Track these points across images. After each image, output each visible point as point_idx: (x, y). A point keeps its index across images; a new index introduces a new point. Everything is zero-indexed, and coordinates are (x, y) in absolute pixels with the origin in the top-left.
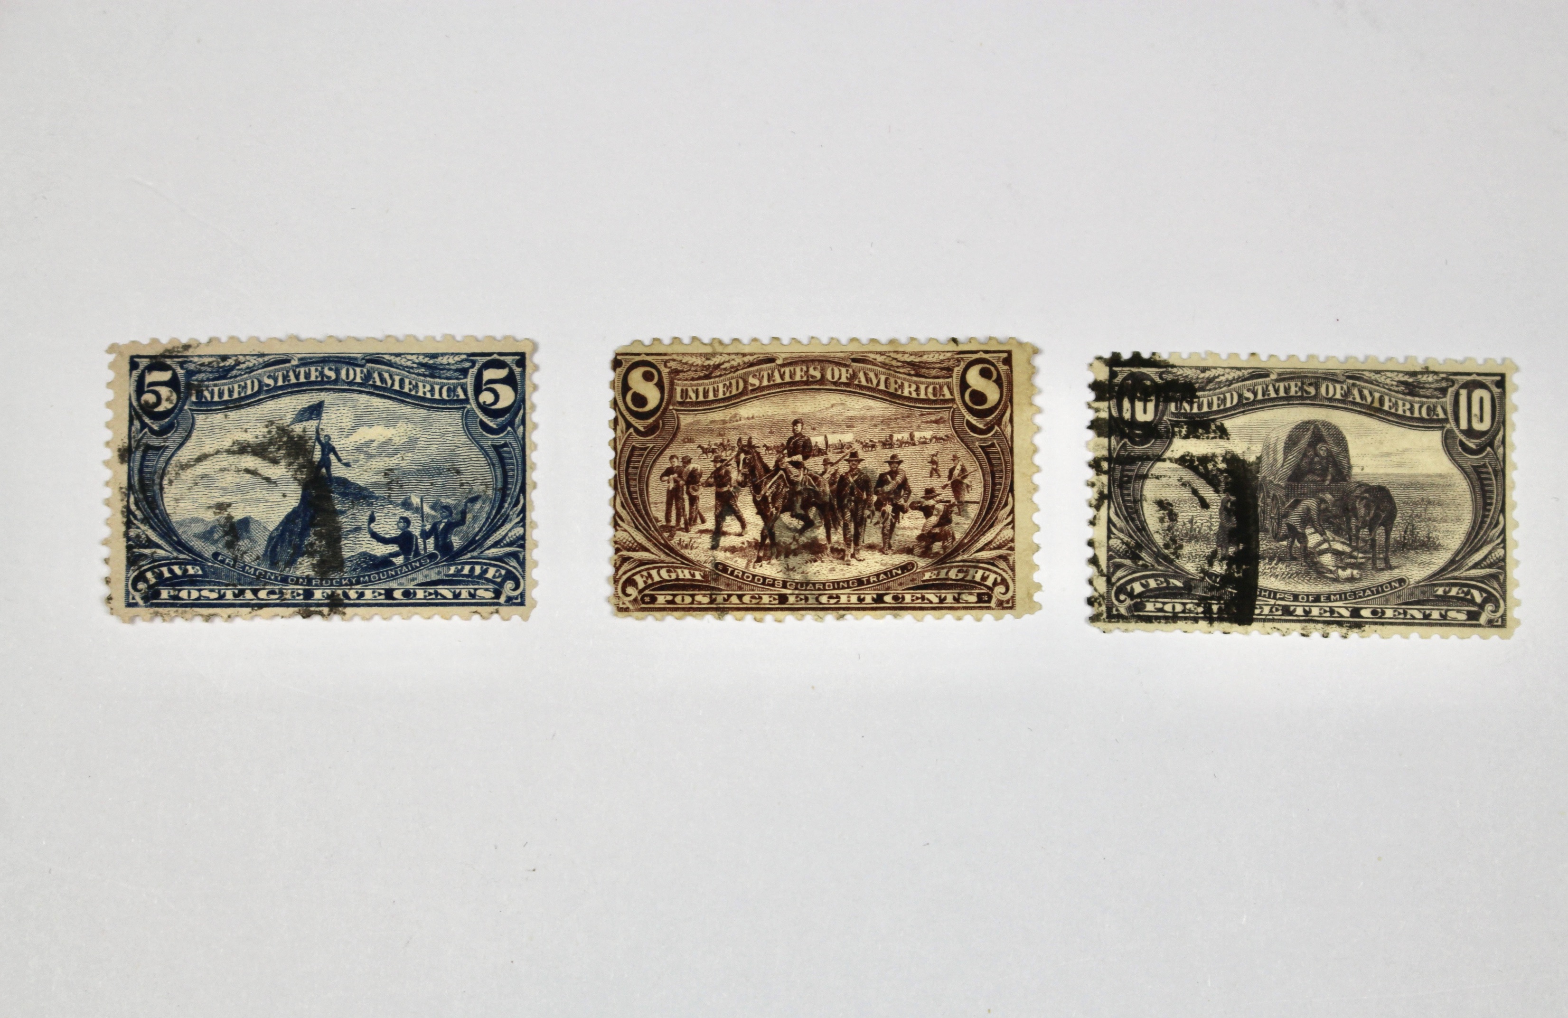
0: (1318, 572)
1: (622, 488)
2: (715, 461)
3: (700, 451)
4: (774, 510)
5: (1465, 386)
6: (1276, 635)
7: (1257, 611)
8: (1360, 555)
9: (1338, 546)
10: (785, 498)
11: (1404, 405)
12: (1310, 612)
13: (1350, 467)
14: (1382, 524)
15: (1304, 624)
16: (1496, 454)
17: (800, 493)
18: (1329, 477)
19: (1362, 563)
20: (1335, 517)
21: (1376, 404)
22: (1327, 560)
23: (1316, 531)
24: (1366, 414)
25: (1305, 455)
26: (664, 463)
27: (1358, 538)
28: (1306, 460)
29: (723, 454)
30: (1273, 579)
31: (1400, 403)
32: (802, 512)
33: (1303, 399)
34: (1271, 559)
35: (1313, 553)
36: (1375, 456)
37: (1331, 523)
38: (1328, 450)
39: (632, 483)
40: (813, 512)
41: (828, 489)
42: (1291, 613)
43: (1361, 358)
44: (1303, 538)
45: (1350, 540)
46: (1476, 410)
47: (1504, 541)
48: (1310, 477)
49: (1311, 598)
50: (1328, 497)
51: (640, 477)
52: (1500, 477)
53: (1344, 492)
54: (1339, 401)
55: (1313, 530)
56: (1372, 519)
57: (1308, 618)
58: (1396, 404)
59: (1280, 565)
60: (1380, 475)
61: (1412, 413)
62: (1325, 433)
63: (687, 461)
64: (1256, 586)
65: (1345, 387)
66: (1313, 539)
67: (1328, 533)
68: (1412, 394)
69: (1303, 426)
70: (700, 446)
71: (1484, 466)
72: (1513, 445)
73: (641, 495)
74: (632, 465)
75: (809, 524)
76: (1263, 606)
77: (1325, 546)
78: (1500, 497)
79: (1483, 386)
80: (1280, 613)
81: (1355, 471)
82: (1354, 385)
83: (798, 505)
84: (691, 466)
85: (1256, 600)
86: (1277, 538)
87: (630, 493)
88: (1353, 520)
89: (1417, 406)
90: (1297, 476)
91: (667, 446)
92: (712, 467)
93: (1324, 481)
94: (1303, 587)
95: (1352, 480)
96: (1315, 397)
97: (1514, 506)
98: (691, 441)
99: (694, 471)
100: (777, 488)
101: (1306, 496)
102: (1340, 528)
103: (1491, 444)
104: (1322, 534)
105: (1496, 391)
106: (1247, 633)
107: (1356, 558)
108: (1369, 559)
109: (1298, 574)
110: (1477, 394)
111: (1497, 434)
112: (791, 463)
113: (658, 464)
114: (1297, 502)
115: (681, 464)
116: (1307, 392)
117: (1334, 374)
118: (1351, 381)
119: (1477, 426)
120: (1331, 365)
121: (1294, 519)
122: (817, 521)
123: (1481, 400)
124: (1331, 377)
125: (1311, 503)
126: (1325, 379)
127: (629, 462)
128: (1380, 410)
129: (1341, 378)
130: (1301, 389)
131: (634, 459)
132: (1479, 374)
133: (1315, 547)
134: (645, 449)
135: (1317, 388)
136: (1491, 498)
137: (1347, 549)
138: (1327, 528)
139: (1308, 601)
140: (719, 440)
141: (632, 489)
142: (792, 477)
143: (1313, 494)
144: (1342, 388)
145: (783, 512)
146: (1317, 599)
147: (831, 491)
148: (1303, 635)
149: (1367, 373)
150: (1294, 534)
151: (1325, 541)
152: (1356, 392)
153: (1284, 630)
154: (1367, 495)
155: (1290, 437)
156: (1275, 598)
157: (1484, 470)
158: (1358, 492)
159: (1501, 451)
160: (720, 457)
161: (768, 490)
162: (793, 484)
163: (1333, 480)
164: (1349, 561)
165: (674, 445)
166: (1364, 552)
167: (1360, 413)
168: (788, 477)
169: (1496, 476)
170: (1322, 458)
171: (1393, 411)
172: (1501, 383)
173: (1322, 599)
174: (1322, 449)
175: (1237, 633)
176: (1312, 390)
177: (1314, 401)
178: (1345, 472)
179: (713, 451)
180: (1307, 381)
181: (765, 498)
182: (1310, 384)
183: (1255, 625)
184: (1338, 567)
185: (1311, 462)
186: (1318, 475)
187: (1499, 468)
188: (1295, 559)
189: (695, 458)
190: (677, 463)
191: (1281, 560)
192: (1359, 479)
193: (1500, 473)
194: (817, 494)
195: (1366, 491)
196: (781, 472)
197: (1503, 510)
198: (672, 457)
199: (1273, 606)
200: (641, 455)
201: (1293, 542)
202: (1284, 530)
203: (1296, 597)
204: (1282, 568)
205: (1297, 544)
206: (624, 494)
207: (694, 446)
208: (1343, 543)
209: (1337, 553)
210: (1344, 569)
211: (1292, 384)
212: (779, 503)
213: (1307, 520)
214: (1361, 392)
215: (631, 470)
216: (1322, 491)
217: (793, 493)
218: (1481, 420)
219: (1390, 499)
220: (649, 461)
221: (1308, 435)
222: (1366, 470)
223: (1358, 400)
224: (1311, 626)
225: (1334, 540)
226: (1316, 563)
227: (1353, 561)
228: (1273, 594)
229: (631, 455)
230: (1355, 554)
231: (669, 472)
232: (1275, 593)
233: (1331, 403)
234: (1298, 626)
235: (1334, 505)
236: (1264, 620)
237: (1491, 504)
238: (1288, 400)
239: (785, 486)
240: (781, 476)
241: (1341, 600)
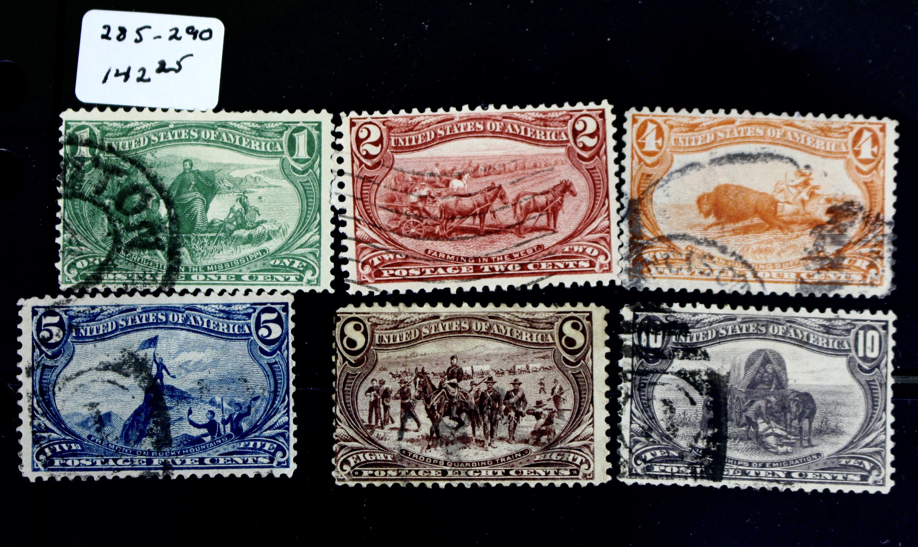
0: (765, 448)
2: (401, 383)
3: (391, 376)
4: (438, 415)
9: (779, 431)
10: (445, 407)
14: (807, 418)
17: (455, 403)
18: (774, 386)
22: (771, 440)
23: (764, 421)
25: (758, 372)
28: (759, 375)
29: (406, 378)
32: (457, 416)
35: (762, 436)
38: (773, 369)
40: (464, 416)
41: (473, 401)
44: (756, 426)
48: (761, 386)
50: (773, 399)
55: (762, 421)
56: (800, 414)
66: (762, 426)
67: (772, 422)
70: (391, 373)
75: (461, 424)
77: (770, 431)
83: (454, 412)
84: (385, 386)
87: (346, 403)
88: (788, 415)
90: (752, 385)
91: (370, 373)
92: (398, 387)
93: (770, 388)
98: (385, 369)
99: (387, 389)
100: (441, 400)
104: (768, 423)
107: (789, 439)
112: (450, 384)
114: (752, 402)
115: (379, 385)
121: (750, 413)
122: (467, 422)
125: (762, 403)
127: (345, 383)
131: (348, 381)
133: (763, 432)
134: (355, 375)
137: (784, 433)
138: (772, 419)
140: (403, 369)
141: (347, 401)
142: (450, 393)
145: (444, 416)
147: (476, 403)
150: (750, 423)
151: (770, 428)
154: (797, 398)
158: (792, 396)
160: (403, 380)
161: (435, 402)
162: (451, 397)
163: (776, 388)
164: (785, 441)
165: (374, 372)
168: (448, 393)
170: (770, 374)
174: (769, 368)
179: (399, 376)
181: (433, 407)
184: (778, 445)
185: (762, 377)
186: (766, 385)
189: (387, 381)
190: (376, 384)
194: (466, 404)
195: (797, 396)
196: (443, 390)
198: (373, 380)
200: (353, 379)
207: (387, 373)
208: (782, 429)
209: (777, 436)
210: (782, 446)
212: (442, 410)
213: (758, 414)
217: (451, 404)
219: (812, 401)
220: (358, 383)
225: (776, 427)
227: (788, 441)
230: (789, 436)
231: (371, 390)
235: (776, 404)
239: (446, 399)
240: (443, 392)
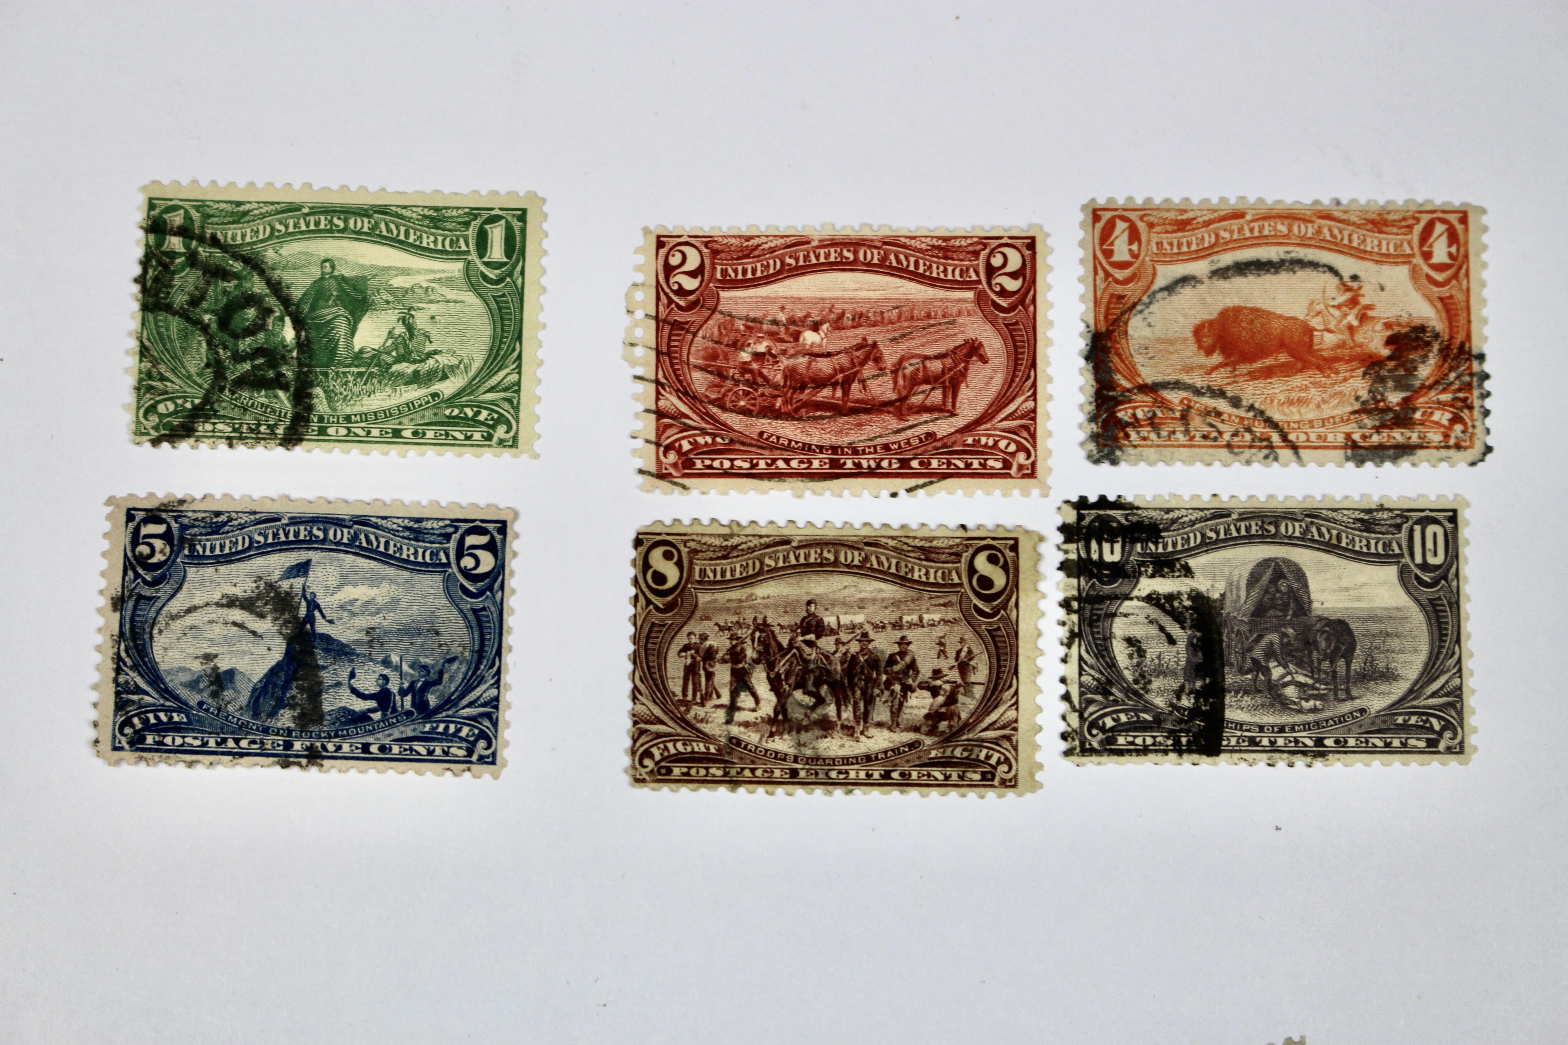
0: (1282, 704)
1: (641, 663)
2: (731, 639)
3: (717, 628)
4: (787, 687)
5: (1417, 522)
6: (1243, 765)
7: (1225, 743)
8: (1323, 687)
9: (1301, 679)
10: (797, 675)
11: (1361, 541)
12: (1276, 742)
13: (1310, 602)
14: (1342, 657)
15: (1270, 755)
16: (1450, 586)
17: (813, 670)
18: (1291, 612)
19: (1324, 695)
20: (1297, 650)
21: (1334, 541)
22: (1291, 692)
23: (1280, 665)
24: (1324, 551)
25: (1266, 591)
26: (682, 640)
27: (1319, 670)
28: (1267, 596)
29: (739, 632)
30: (1239, 711)
31: (1357, 539)
32: (814, 690)
33: (1263, 538)
34: (1237, 692)
35: (1276, 686)
36: (1334, 591)
37: (1293, 656)
38: (1288, 586)
39: (651, 658)
41: (839, 668)
42: (1257, 744)
43: (1319, 497)
44: (1267, 671)
45: (1312, 672)
46: (1429, 545)
47: (1460, 670)
48: (1272, 612)
49: (1276, 729)
50: (1290, 631)
51: (659, 652)
52: (1455, 609)
53: (1305, 626)
54: (1298, 538)
55: (1276, 664)
56: (1333, 652)
57: (1273, 748)
58: (1353, 540)
59: (1246, 698)
60: (1340, 609)
61: (1369, 549)
62: (1285, 570)
63: (704, 638)
64: (1222, 719)
65: (1304, 525)
66: (1277, 672)
67: (1291, 666)
68: (1368, 530)
69: (1265, 563)
70: (717, 624)
71: (1439, 598)
72: (1466, 578)
73: (660, 670)
74: (651, 640)
75: (821, 701)
76: (1231, 738)
77: (1289, 678)
78: (1455, 628)
79: (1436, 521)
80: (1246, 744)
81: (1316, 605)
82: (1312, 523)
83: (810, 682)
84: (708, 643)
85: (1223, 732)
86: (1242, 671)
87: (649, 668)
88: (1315, 654)
89: (1373, 542)
90: (1259, 611)
91: (685, 623)
92: (728, 644)
93: (1286, 616)
94: (1269, 719)
95: (1313, 614)
96: (1275, 536)
97: (1469, 637)
98: (708, 618)
99: (711, 647)
100: (791, 665)
101: (1269, 630)
102: (1302, 661)
103: (1445, 577)
104: (1285, 667)
105: (1449, 526)
106: (1215, 764)
107: (1318, 689)
108: (1330, 690)
109: (1263, 706)
110: (1431, 529)
111: (1451, 568)
112: (804, 642)
113: (676, 640)
114: (1260, 637)
115: (698, 641)
116: (1268, 531)
117: (1292, 513)
118: (1309, 520)
119: (1432, 560)
120: (1290, 504)
121: (1258, 653)
122: (828, 698)
123: (1435, 535)
124: (1289, 516)
125: (1274, 637)
126: (1284, 518)
127: (648, 637)
128: (1338, 547)
129: (1300, 517)
130: (1262, 528)
131: (653, 635)
132: (1432, 510)
133: (1278, 680)
134: (664, 626)
135: (1277, 527)
136: (1447, 629)
137: (1310, 681)
138: (1291, 661)
139: (1273, 732)
140: (735, 619)
141: (651, 664)
142: (805, 654)
143: (1276, 629)
144: (1301, 526)
145: (795, 689)
146: (1282, 729)
147: (843, 670)
148: (1269, 765)
149: (1324, 512)
150: (1259, 667)
151: (1288, 673)
152: (1314, 530)
153: (1251, 760)
154: (1327, 629)
155: (1252, 574)
156: (1241, 730)
157: (1440, 602)
158: (1319, 626)
159: (1454, 583)
160: (736, 634)
161: (781, 668)
162: (806, 661)
163: (1295, 615)
164: (1311, 692)
165: (692, 623)
166: (1326, 684)
167: (1318, 549)
168: (801, 654)
169: (1451, 608)
170: (1284, 594)
171: (1350, 547)
172: (1454, 518)
173: (1287, 729)
174: (1283, 586)
175: (1206, 764)
176: (1272, 529)
177: (1275, 539)
178: (1306, 606)
179: (729, 629)
180: (1267, 520)
181: (778, 675)
182: (1270, 523)
183: (1223, 756)
184: (1301, 699)
185: (1273, 599)
186: (1280, 610)
187: (1454, 600)
188: (1259, 692)
189: (711, 636)
190: (694, 640)
191: (1246, 693)
192: (1319, 613)
193: (1455, 605)
194: (829, 671)
195: (1326, 625)
196: (795, 650)
197: (1458, 641)
198: (689, 634)
199: (1239, 738)
200: (660, 632)
201: (1257, 675)
202: (1248, 664)
203: (1261, 728)
204: (1247, 700)
205: (1261, 676)
206: (642, 669)
207: (710, 624)
208: (1306, 675)
209: (1299, 685)
210: (1307, 700)
211: (1253, 523)
212: (792, 681)
213: (1270, 654)
214: (1319, 530)
215: (650, 646)
216: (1285, 626)
217: (806, 670)
218: (1435, 554)
219: (1349, 631)
220: (668, 637)
221: (1269, 573)
222: (1326, 605)
223: (1317, 537)
224: (1276, 756)
225: (1297, 673)
226: (1280, 695)
227: (1316, 692)
228: (1240, 725)
229: (650, 631)
230: (1317, 685)
231: (686, 648)
232: (1242, 725)
233: (1290, 541)
234: (1264, 756)
235: (1296, 639)
236: (1232, 751)
237: (1446, 635)
238: (1249, 539)
239: (798, 663)
240: (795, 654)
241: (1305, 730)
